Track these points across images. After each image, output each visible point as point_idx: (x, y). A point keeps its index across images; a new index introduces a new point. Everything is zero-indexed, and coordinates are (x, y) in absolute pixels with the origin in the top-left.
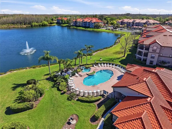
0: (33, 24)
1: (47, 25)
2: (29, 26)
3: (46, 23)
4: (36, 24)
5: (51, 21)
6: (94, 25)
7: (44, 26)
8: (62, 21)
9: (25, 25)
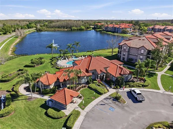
0: (73, 28)
1: (84, 30)
2: (70, 30)
3: (83, 27)
4: (75, 28)
5: (88, 26)
6: (121, 30)
7: (81, 30)
8: (97, 26)
9: (67, 29)
